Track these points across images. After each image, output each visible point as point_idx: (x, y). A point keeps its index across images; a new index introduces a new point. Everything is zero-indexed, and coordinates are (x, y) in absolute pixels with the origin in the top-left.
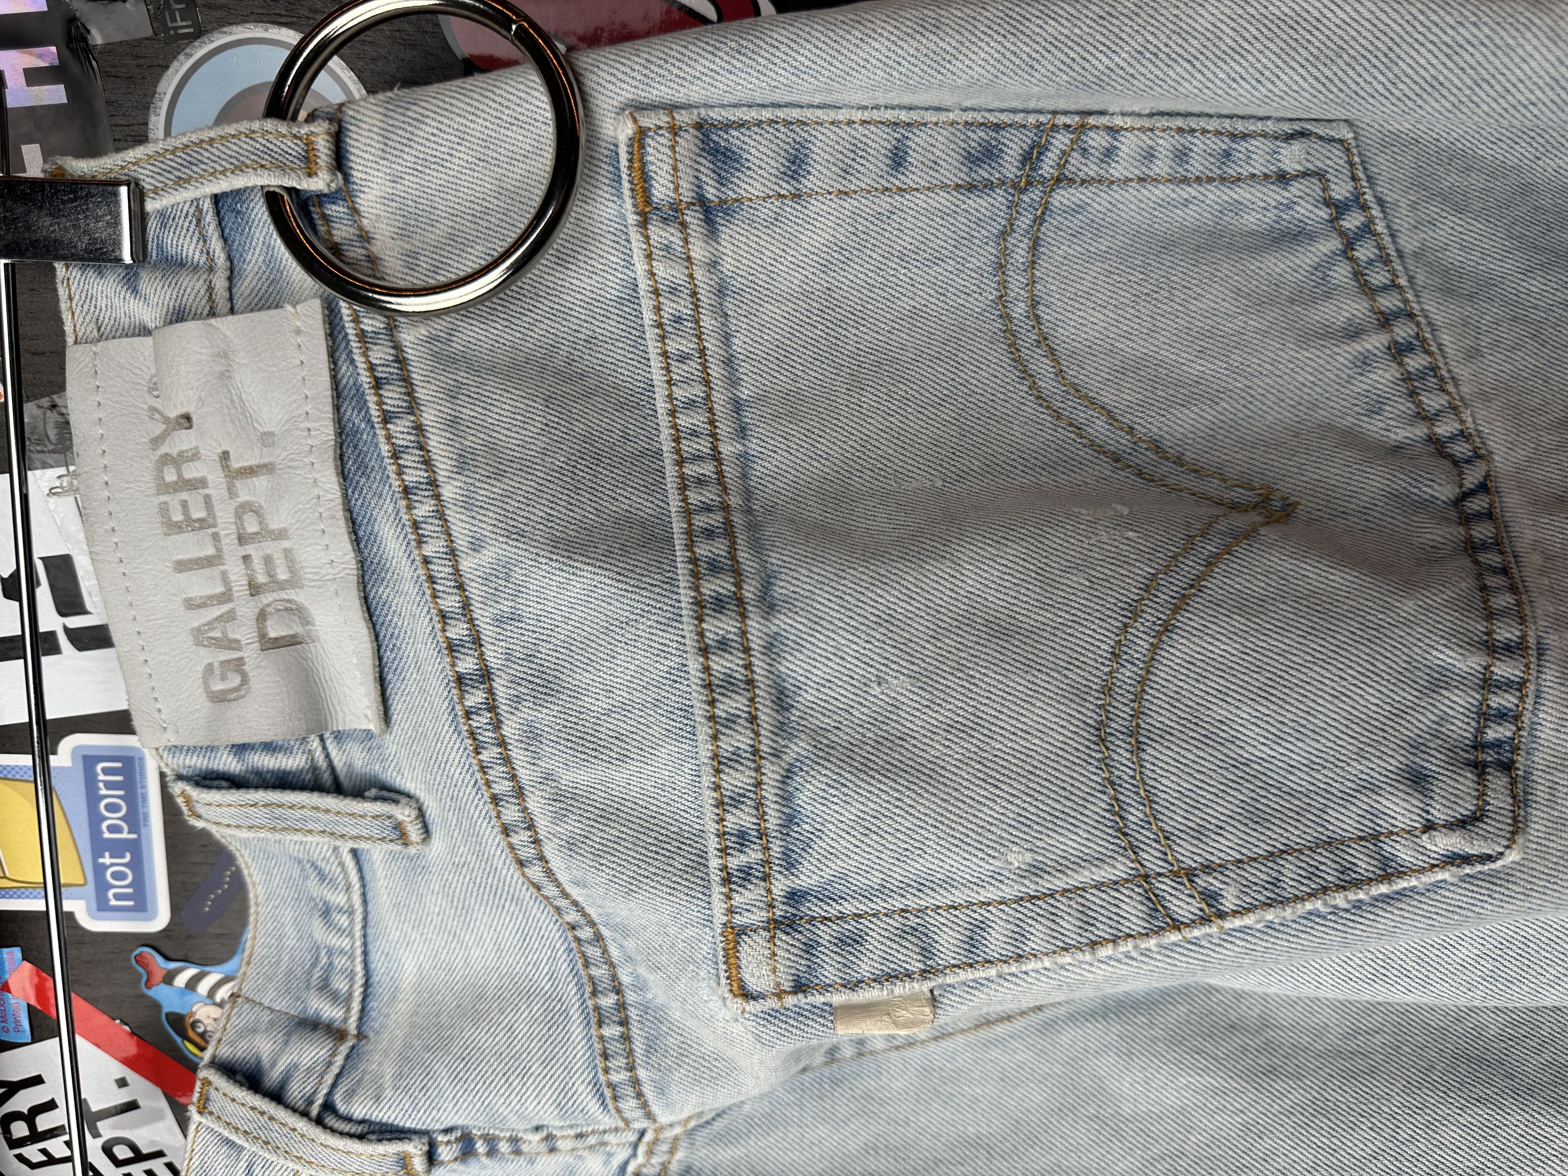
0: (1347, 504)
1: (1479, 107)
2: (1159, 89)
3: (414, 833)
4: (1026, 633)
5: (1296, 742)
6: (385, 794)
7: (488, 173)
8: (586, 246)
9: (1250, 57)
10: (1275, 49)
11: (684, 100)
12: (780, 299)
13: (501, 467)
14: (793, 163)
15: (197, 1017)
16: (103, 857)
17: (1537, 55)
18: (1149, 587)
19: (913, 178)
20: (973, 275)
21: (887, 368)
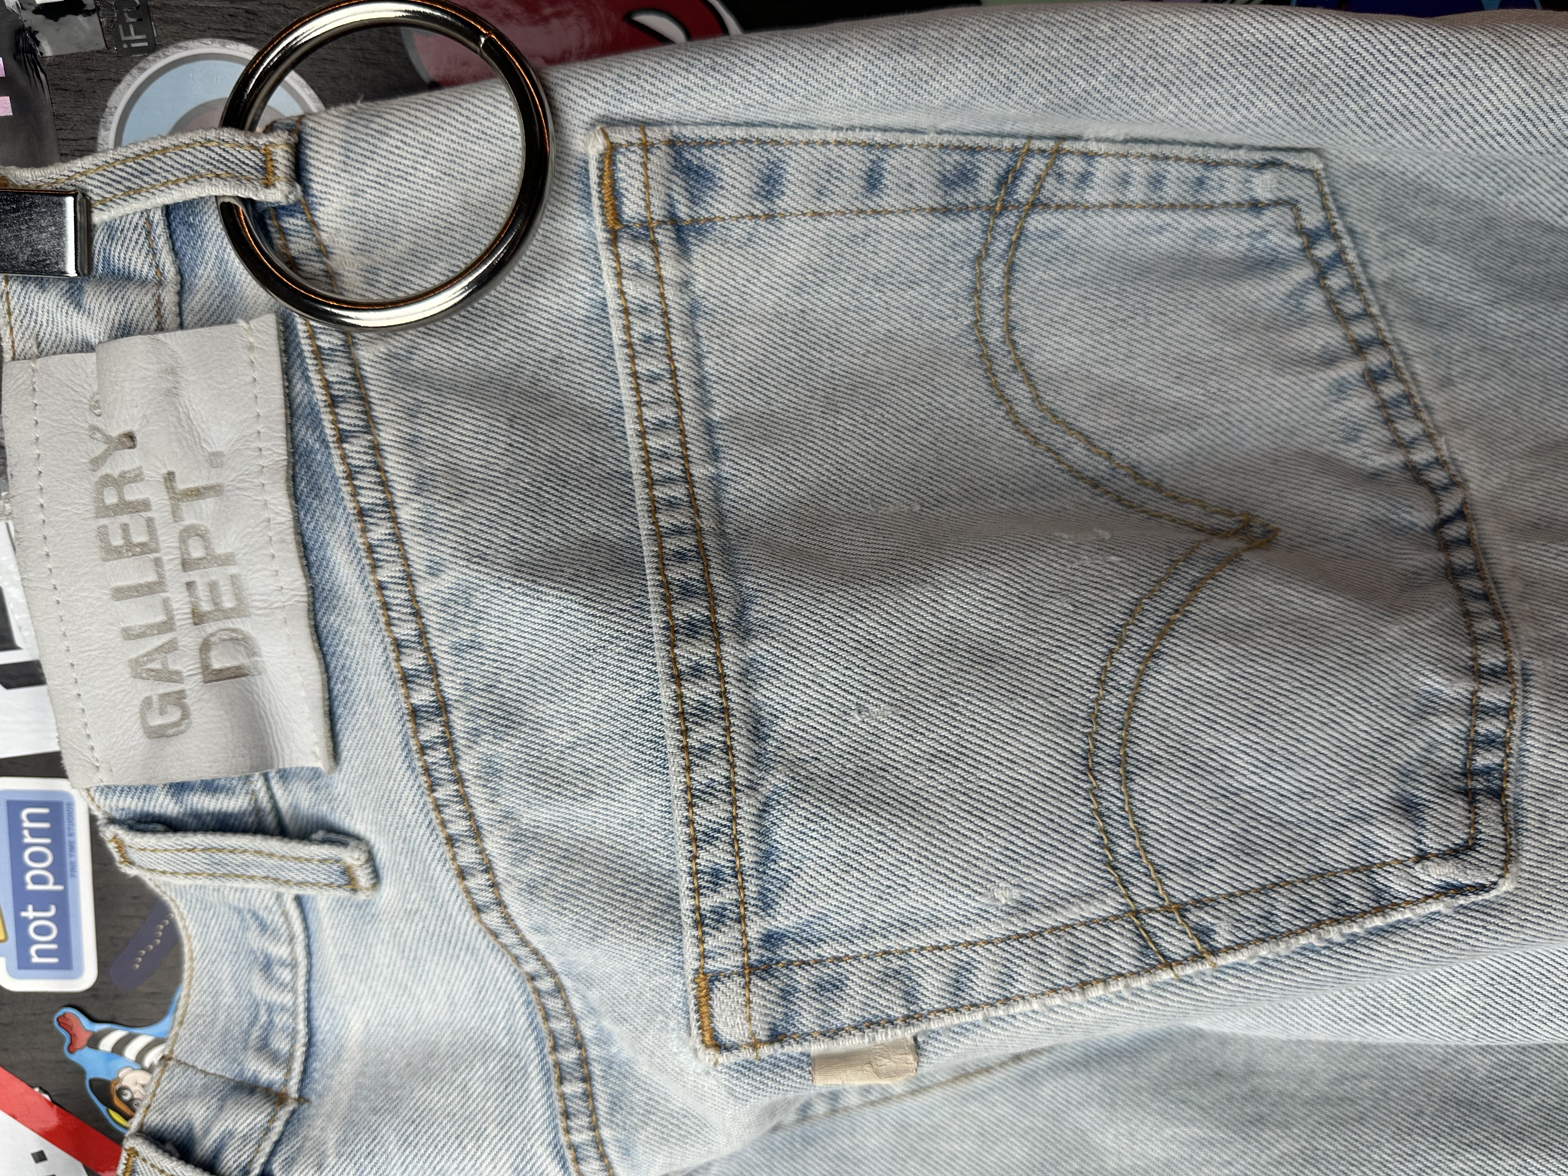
0: (1327, 531)
1: (1448, 137)
2: (1135, 114)
3: (363, 878)
4: (1010, 659)
5: (1286, 771)
6: (333, 836)
7: (453, 187)
8: (553, 264)
9: (1225, 83)
10: (1250, 75)
11: (656, 118)
12: (753, 320)
13: (462, 488)
14: (767, 183)
15: (124, 1083)
16: (25, 910)
17: (1504, 86)
18: (1134, 612)
19: (889, 200)
20: (949, 299)
21: (862, 391)
